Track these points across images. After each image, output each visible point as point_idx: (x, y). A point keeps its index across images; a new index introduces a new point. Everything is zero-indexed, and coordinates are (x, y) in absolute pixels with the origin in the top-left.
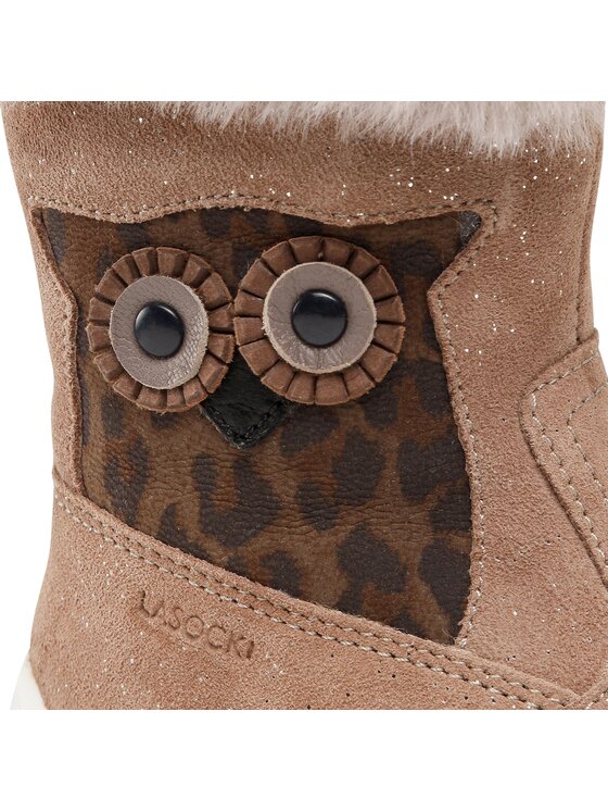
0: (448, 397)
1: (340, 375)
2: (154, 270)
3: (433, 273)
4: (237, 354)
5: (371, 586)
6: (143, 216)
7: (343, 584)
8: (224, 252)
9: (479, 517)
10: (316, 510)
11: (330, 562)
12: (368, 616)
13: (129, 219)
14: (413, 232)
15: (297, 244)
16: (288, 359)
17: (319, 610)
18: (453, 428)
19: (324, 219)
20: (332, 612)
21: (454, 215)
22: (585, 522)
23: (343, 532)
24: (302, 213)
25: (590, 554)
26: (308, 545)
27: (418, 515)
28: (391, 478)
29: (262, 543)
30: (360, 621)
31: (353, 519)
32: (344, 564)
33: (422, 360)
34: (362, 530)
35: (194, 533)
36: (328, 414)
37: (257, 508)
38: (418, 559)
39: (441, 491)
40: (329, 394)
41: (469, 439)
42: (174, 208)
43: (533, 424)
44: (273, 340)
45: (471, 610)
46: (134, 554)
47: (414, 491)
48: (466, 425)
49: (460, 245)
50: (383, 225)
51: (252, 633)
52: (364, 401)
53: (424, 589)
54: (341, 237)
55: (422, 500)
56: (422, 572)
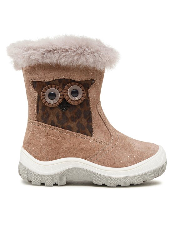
1: (77, 101)
2: (51, 88)
3: (88, 88)
4: (64, 98)
5: (81, 129)
6: (50, 80)
7: (77, 129)
8: (61, 85)
9: (93, 121)
10: (73, 119)
11: (75, 126)
12: (80, 133)
13: (48, 81)
14: (87, 82)
15: (72, 83)
16: (71, 98)
17: (74, 133)
18: (89, 109)
19: (76, 80)
20: (76, 133)
21: (92, 80)
22: (105, 122)
24: (73, 79)
25: (106, 126)
26: (72, 124)
27: (86, 120)
28: (82, 116)
29: (66, 124)
31: (78, 121)
32: (77, 126)
33: (87, 99)
34: (79, 122)
35: (56, 123)
37: (65, 119)
39: (88, 117)
40: (76, 103)
41: (92, 110)
42: (55, 79)
43: (98, 109)
44: (69, 96)
46: (46, 127)
49: (92, 84)
50: (83, 81)
51: (65, 136)
52: (80, 104)
53: (87, 130)
54: (78, 83)
55: (86, 118)
56: (87, 127)
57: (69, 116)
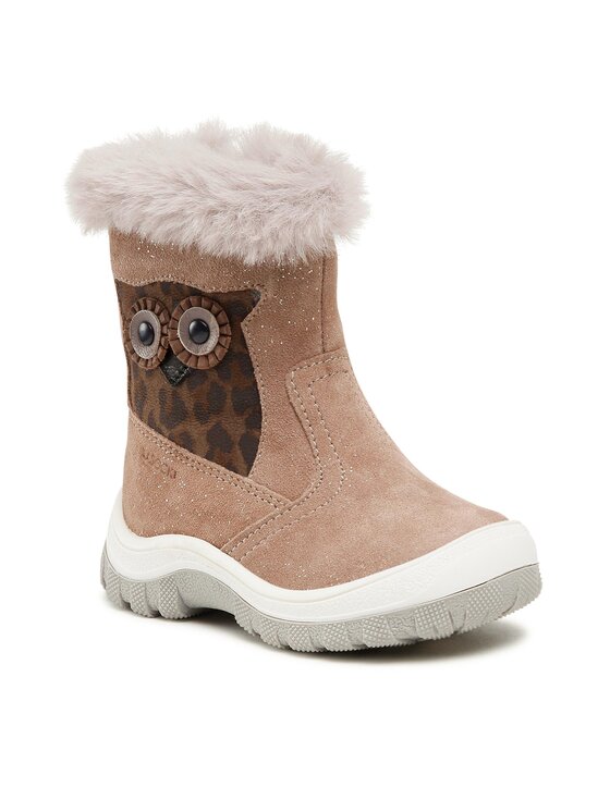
0: (253, 370)
1: (206, 356)
3: (243, 315)
4: (169, 345)
5: (218, 449)
7: (208, 448)
8: (169, 301)
9: (264, 424)
10: (201, 416)
11: (203, 438)
12: (216, 462)
15: (192, 299)
16: (186, 348)
17: (199, 459)
18: (255, 384)
19: (201, 289)
20: (203, 460)
21: (250, 290)
22: (309, 429)
23: (209, 426)
24: (193, 285)
26: (197, 430)
27: (241, 420)
28: (229, 402)
29: (179, 428)
30: (213, 464)
31: (215, 420)
32: (209, 439)
33: (239, 352)
34: (218, 424)
35: (158, 423)
36: (203, 373)
37: (179, 413)
38: (239, 439)
39: (250, 411)
41: (261, 389)
43: (291, 385)
44: (181, 340)
45: (256, 462)
47: (239, 409)
48: (260, 383)
49: (254, 304)
50: (222, 293)
51: (176, 467)
53: (239, 452)
54: (208, 298)
55: (242, 415)
56: (239, 444)
57: (189, 405)
